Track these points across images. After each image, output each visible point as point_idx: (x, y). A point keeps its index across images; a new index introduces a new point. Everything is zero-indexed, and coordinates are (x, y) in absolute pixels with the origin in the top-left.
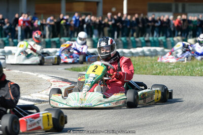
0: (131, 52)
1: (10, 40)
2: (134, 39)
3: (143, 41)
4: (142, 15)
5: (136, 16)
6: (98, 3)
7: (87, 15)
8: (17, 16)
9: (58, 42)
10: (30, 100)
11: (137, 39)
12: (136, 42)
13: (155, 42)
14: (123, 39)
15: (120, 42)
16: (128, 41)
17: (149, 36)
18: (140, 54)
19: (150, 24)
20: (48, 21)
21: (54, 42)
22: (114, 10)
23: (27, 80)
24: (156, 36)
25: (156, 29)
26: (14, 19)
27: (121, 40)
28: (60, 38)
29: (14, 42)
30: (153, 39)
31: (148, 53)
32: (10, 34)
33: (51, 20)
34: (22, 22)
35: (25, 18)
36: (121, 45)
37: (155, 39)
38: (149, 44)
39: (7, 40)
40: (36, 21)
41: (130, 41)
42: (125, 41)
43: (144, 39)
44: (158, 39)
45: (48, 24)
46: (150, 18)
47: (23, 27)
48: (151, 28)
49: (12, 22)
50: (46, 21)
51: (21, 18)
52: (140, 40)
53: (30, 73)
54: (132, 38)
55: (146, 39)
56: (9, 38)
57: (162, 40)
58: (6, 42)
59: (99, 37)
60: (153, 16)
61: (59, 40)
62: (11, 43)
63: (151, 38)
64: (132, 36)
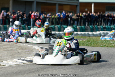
0: (93, 34)
1: (26, 26)
2: (97, 27)
3: (102, 28)
4: (102, 13)
5: (98, 13)
6: (77, 6)
7: (70, 12)
8: (30, 13)
9: (53, 28)
10: (26, 60)
11: (99, 27)
12: (98, 28)
13: (108, 28)
14: (91, 26)
15: (89, 28)
16: (93, 28)
17: (105, 25)
18: (99, 35)
19: (106, 18)
20: (48, 16)
21: (52, 27)
22: (86, 10)
23: (26, 49)
24: (109, 25)
25: (110, 21)
26: (28, 14)
27: (90, 27)
28: (55, 25)
29: (28, 28)
30: (108, 27)
31: (103, 34)
32: (26, 23)
33: (49, 16)
34: (33, 16)
35: (35, 14)
36: (90, 30)
37: (109, 26)
38: (105, 29)
39: (25, 26)
40: (42, 16)
41: (95, 28)
42: (92, 28)
43: (102, 27)
44: (110, 27)
45: (48, 17)
46: (106, 15)
47: (34, 19)
48: (107, 20)
49: (27, 16)
50: (47, 16)
51: (33, 14)
52: (100, 27)
53: (28, 45)
54: (96, 26)
55: (104, 26)
56: (26, 25)
57: (112, 27)
58: (24, 27)
59: (78, 25)
60: (108, 14)
61: (54, 27)
62: (27, 28)
63: (106, 26)
64: (96, 25)
